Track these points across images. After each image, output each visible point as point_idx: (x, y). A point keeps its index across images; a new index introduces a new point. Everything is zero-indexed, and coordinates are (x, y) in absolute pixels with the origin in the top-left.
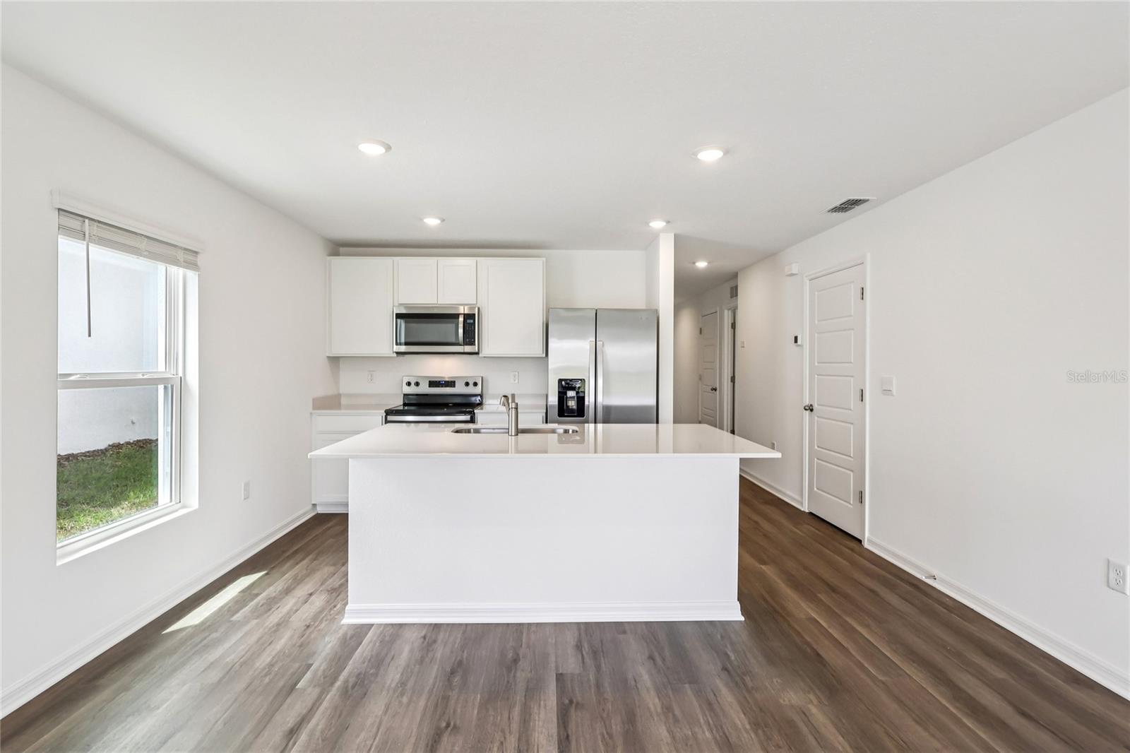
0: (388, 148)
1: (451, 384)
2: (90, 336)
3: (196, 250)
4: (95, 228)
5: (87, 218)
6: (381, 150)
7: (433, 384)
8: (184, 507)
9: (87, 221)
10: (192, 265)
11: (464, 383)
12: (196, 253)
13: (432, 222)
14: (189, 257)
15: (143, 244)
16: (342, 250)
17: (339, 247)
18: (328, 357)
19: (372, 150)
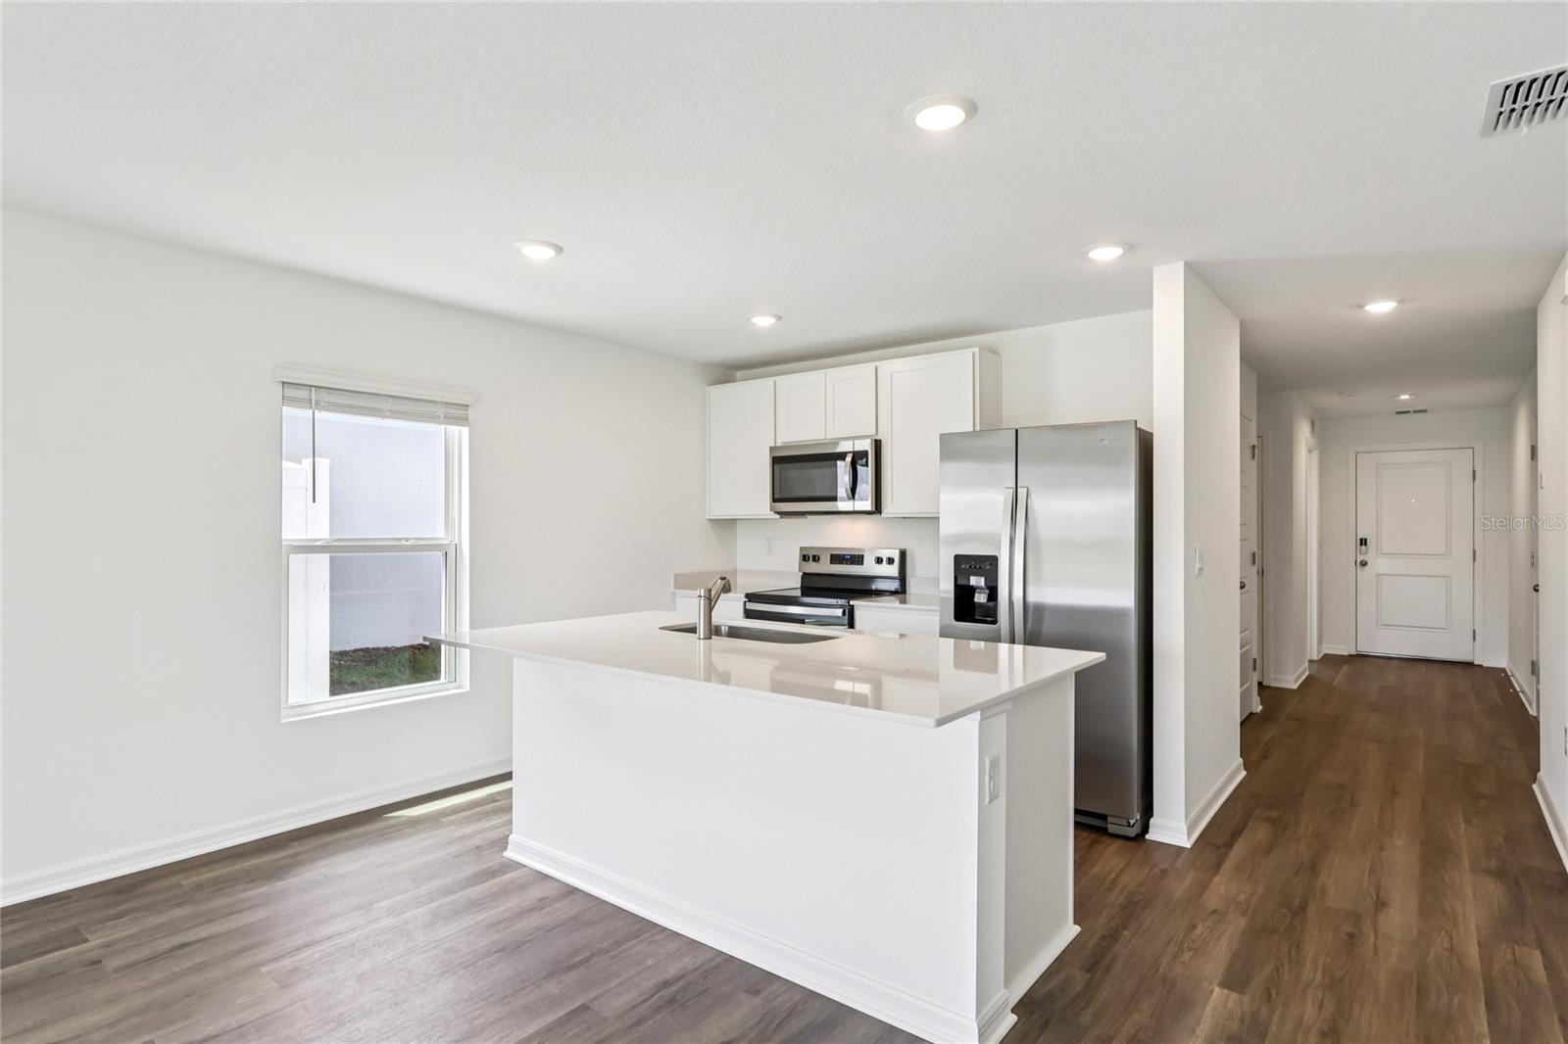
0: (559, 249)
1: (858, 560)
2: (314, 501)
3: (467, 403)
4: (325, 394)
5: (313, 386)
6: (550, 253)
7: (837, 559)
8: (459, 687)
9: (313, 389)
10: (463, 420)
11: (874, 559)
12: (467, 406)
13: (764, 322)
14: (456, 413)
15: (388, 405)
16: (739, 374)
17: (727, 372)
18: (709, 520)
19: (539, 254)
